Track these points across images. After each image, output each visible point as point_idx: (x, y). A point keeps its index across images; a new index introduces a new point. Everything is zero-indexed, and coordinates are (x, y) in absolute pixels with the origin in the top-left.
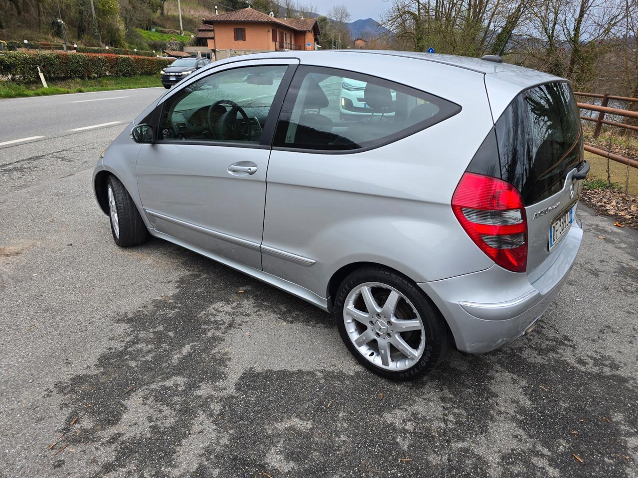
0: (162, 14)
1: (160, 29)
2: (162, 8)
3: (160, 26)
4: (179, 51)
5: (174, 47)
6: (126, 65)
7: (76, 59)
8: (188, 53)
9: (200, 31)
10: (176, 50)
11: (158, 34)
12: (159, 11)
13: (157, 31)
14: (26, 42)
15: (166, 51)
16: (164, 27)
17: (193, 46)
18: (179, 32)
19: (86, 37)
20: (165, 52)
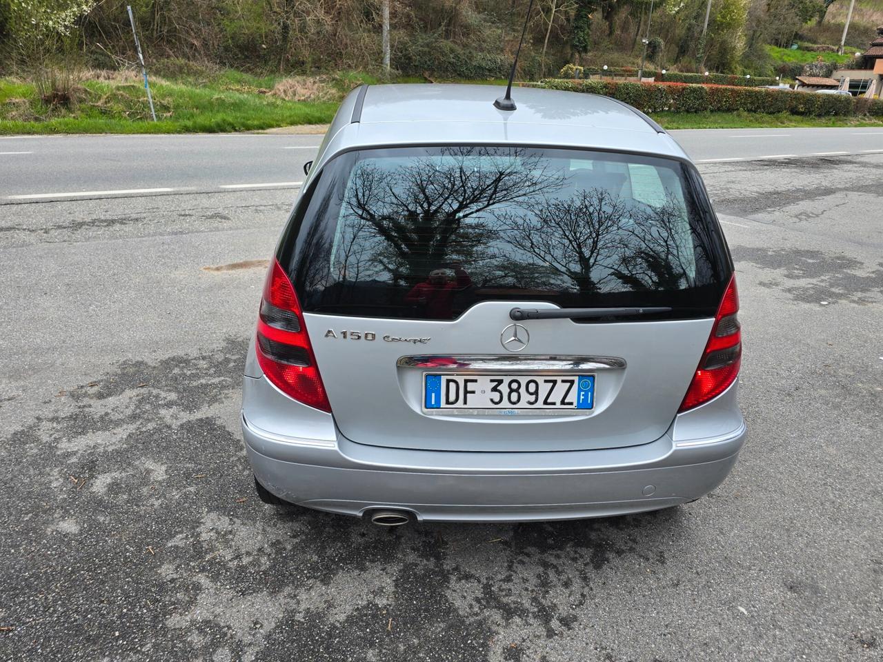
0: (820, 23)
1: (806, 44)
2: (822, 13)
3: (809, 41)
4: (823, 76)
5: (816, 71)
6: (695, 98)
7: (627, 89)
8: (836, 80)
9: (874, 45)
10: (818, 76)
11: (799, 53)
12: (816, 19)
13: (799, 48)
14: (606, 67)
15: (800, 78)
16: (815, 42)
17: (852, 69)
18: (836, 48)
19: (685, 60)
20: (797, 79)
